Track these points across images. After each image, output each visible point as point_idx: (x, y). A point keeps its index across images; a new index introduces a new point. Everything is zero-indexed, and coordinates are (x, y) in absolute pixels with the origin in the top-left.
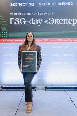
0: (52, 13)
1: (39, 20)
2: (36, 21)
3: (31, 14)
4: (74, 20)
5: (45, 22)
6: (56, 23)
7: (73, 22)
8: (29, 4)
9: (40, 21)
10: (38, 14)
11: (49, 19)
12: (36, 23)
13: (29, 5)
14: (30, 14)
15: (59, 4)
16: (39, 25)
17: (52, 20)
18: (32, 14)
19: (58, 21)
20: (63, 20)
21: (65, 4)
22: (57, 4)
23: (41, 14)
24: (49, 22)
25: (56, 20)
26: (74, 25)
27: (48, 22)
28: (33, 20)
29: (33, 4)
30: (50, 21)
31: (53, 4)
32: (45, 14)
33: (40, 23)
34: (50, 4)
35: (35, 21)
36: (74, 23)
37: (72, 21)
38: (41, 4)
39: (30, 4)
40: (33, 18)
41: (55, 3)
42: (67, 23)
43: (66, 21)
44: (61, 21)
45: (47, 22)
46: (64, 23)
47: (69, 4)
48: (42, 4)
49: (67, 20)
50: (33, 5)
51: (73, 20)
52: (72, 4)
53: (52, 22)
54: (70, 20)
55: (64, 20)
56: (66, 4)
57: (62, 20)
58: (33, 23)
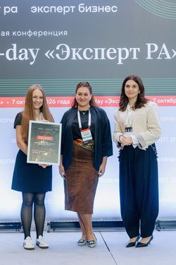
0: (66, 33)
1: (31, 50)
2: (23, 51)
3: (11, 33)
4: (120, 50)
5: (46, 54)
6: (74, 58)
7: (117, 54)
8: (5, 8)
9: (35, 52)
10: (30, 33)
11: (58, 48)
12: (23, 56)
13: (5, 11)
14: (8, 33)
15: (82, 9)
16: (31, 63)
17: (65, 49)
18: (14, 33)
19: (81, 53)
20: (94, 51)
21: (96, 9)
22: (76, 9)
23: (35, 33)
24: (57, 55)
25: (74, 50)
26: (120, 62)
27: (54, 54)
28: (15, 50)
29: (14, 10)
30: (59, 52)
31: (67, 9)
32: (45, 33)
33: (34, 57)
34: (59, 9)
35: (20, 51)
36: (120, 58)
37: (115, 51)
38: (35, 9)
39: (7, 10)
40: (15, 45)
41: (73, 7)
42: (103, 58)
43: (100, 52)
44: (88, 51)
45: (51, 54)
46: (96, 58)
47: (107, 9)
48: (40, 9)
49: (103, 50)
50: (16, 11)
51: (117, 51)
52: (114, 9)
53: (65, 54)
54: (112, 51)
55: (96, 50)
56: (99, 9)
57: (91, 51)
58: (15, 58)
